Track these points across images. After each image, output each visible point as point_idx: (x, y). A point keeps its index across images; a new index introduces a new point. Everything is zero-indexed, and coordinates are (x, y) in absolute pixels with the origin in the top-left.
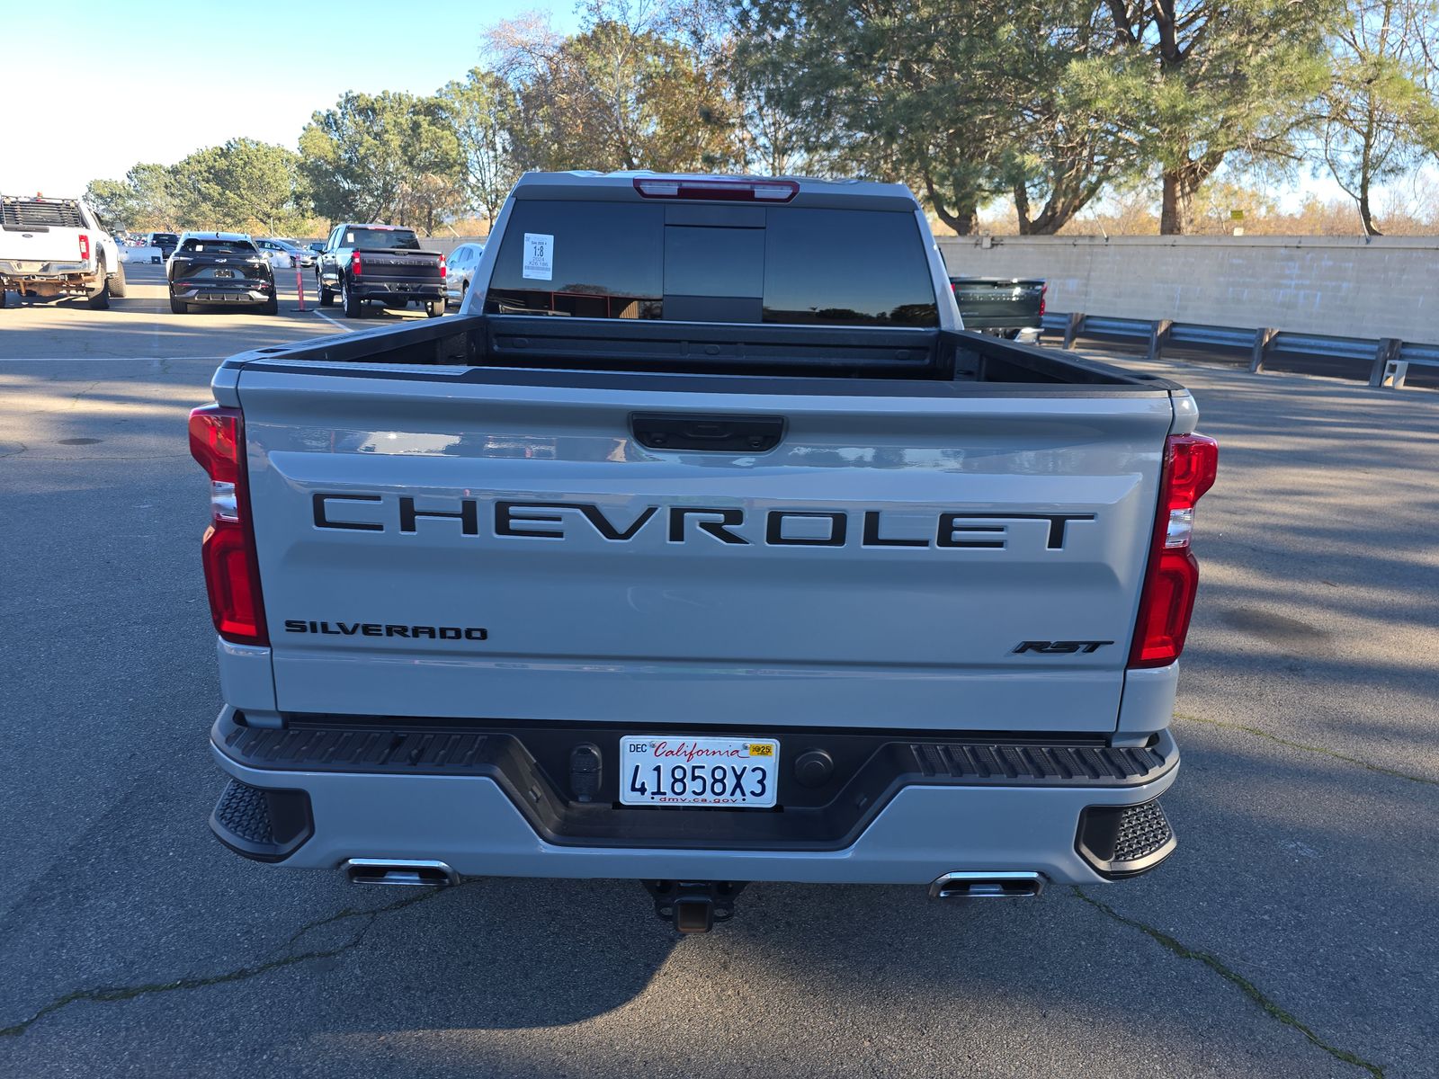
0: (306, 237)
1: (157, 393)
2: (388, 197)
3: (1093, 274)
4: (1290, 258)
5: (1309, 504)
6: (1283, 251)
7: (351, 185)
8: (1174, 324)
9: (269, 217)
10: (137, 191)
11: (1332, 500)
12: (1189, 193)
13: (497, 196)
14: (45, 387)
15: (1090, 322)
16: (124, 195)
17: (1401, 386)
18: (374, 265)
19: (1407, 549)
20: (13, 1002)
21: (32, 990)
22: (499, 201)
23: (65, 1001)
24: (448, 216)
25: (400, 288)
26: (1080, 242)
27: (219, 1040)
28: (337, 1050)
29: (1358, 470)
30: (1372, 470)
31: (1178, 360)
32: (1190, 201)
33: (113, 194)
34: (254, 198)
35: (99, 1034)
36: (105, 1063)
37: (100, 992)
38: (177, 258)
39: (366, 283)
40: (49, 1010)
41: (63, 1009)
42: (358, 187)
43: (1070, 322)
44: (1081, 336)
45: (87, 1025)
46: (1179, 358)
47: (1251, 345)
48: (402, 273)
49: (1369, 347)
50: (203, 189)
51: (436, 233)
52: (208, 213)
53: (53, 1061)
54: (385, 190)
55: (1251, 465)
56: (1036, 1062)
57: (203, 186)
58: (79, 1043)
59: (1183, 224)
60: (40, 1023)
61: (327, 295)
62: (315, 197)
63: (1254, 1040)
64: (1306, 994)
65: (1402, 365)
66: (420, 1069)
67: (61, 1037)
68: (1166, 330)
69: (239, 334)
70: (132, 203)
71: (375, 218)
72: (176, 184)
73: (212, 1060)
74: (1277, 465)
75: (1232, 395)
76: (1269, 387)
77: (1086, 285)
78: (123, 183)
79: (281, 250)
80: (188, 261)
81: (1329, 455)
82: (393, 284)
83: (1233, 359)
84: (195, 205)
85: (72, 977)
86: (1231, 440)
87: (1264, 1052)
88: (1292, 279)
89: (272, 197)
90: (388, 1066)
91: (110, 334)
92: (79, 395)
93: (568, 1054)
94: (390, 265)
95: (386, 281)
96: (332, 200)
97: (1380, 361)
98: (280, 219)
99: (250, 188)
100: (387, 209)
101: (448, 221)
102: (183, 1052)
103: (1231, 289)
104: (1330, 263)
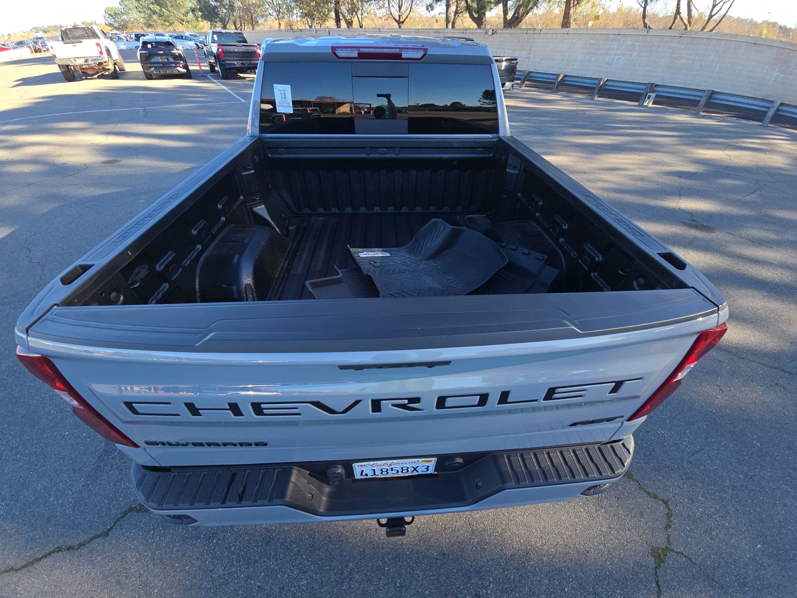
0: (202, 31)
1: (143, 130)
2: (232, 9)
3: (533, 48)
4: (614, 40)
5: (619, 175)
6: (612, 36)
7: (215, 3)
8: (565, 76)
9: (183, 21)
10: (125, 11)
11: (628, 173)
12: (576, 5)
13: (280, 7)
14: (94, 128)
15: (531, 75)
16: (120, 13)
17: (650, 105)
18: (228, 52)
19: (657, 199)
20: (103, 516)
21: (110, 508)
22: (281, 10)
23: (125, 514)
24: (260, 19)
25: (242, 64)
26: (529, 32)
27: (194, 532)
28: (246, 534)
29: (636, 154)
30: (642, 153)
31: (564, 93)
32: (576, 9)
33: (116, 13)
34: (175, 12)
35: (141, 534)
36: (145, 552)
37: (140, 507)
38: (141, 52)
39: (226, 62)
40: (118, 520)
41: (125, 519)
42: (218, 4)
43: (523, 75)
44: (527, 80)
45: (135, 528)
46: (564, 92)
47: (595, 86)
48: (242, 56)
49: (642, 87)
50: (152, 8)
51: (256, 28)
52: (157, 20)
53: (123, 552)
54: (230, 6)
55: (596, 153)
56: (534, 512)
57: (151, 6)
58: (133, 540)
59: (571, 21)
60: (115, 528)
61: (212, 67)
62: (200, 10)
63: (618, 490)
64: (636, 460)
65: (653, 95)
66: (282, 542)
67: (125, 536)
68: (562, 79)
69: (176, 91)
70: (124, 17)
71: (228, 20)
72: (140, 6)
73: (192, 545)
74: (606, 153)
75: (587, 113)
76: (600, 107)
77: (529, 54)
78: (118, 7)
79: (190, 40)
80: (146, 53)
81: (625, 146)
82: (239, 62)
83: (585, 92)
84: (150, 16)
85: (128, 499)
86: (587, 139)
87: (622, 496)
88: (613, 51)
89: (183, 11)
90: (268, 541)
91: (120, 93)
92: (109, 132)
93: (343, 527)
94: (235, 52)
95: (236, 60)
96: (208, 12)
97: (645, 94)
98: (188, 22)
99: (172, 6)
100: (233, 15)
101: (261, 21)
102: (179, 542)
103: (588, 56)
104: (630, 43)
